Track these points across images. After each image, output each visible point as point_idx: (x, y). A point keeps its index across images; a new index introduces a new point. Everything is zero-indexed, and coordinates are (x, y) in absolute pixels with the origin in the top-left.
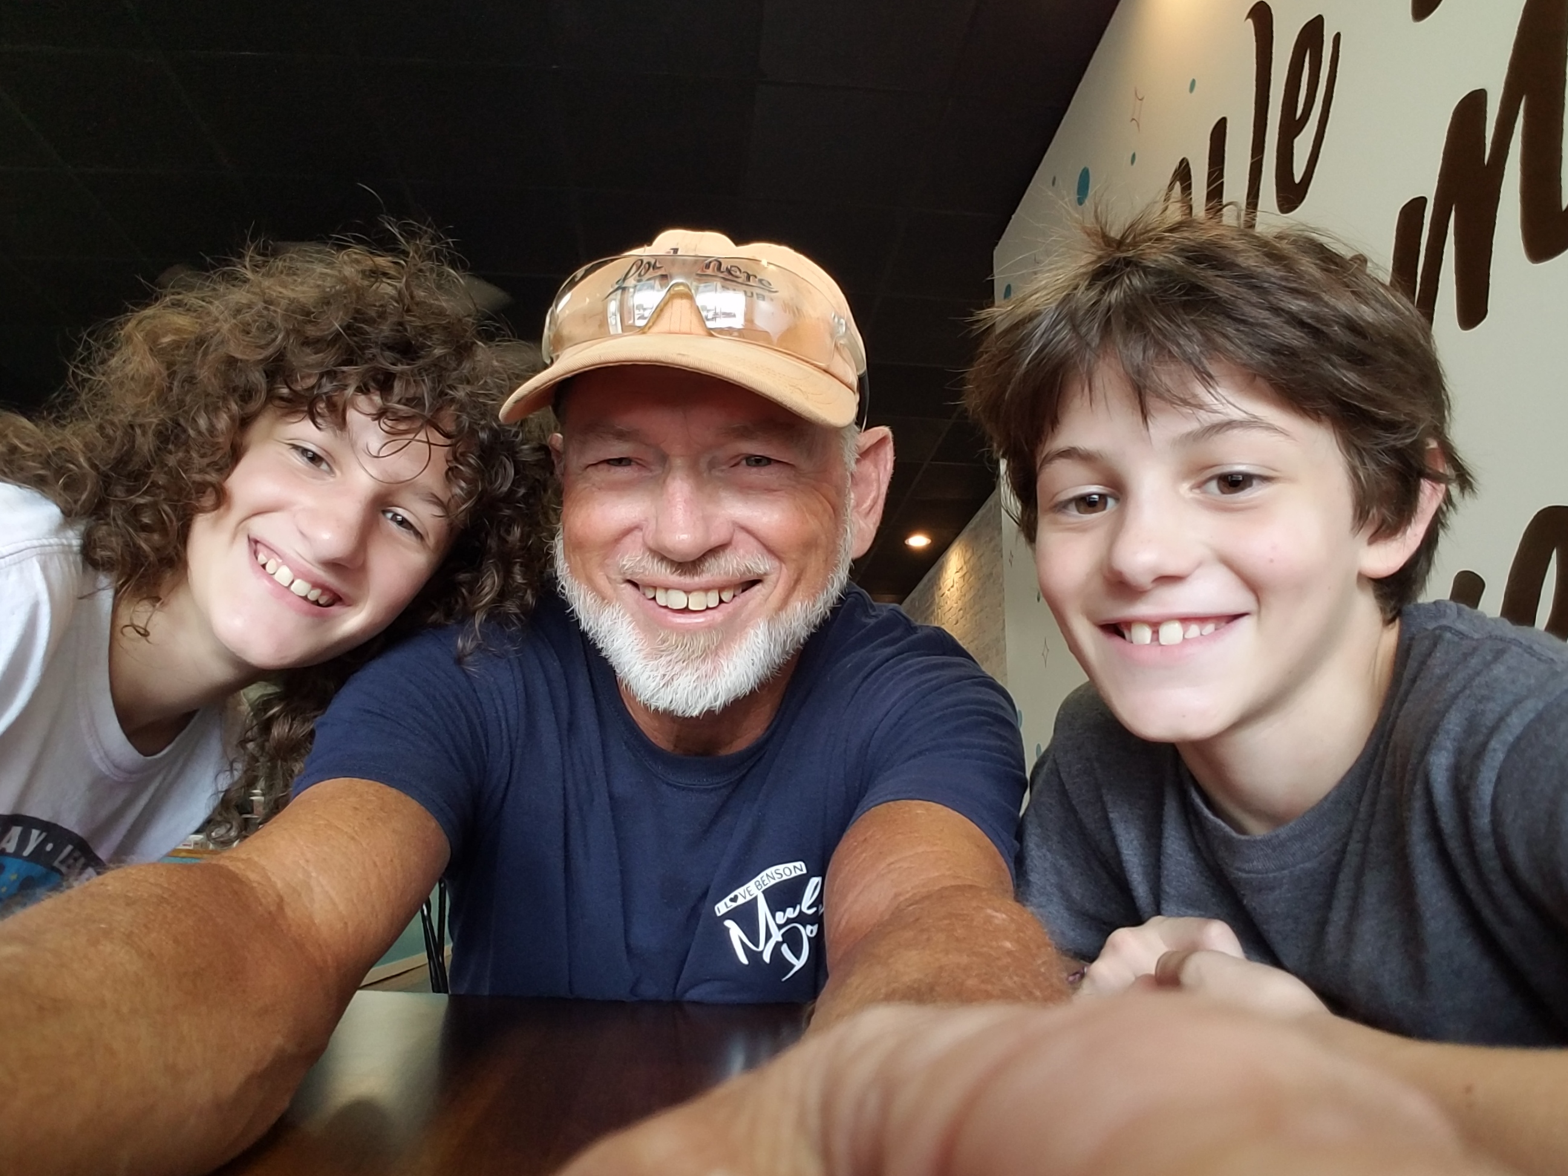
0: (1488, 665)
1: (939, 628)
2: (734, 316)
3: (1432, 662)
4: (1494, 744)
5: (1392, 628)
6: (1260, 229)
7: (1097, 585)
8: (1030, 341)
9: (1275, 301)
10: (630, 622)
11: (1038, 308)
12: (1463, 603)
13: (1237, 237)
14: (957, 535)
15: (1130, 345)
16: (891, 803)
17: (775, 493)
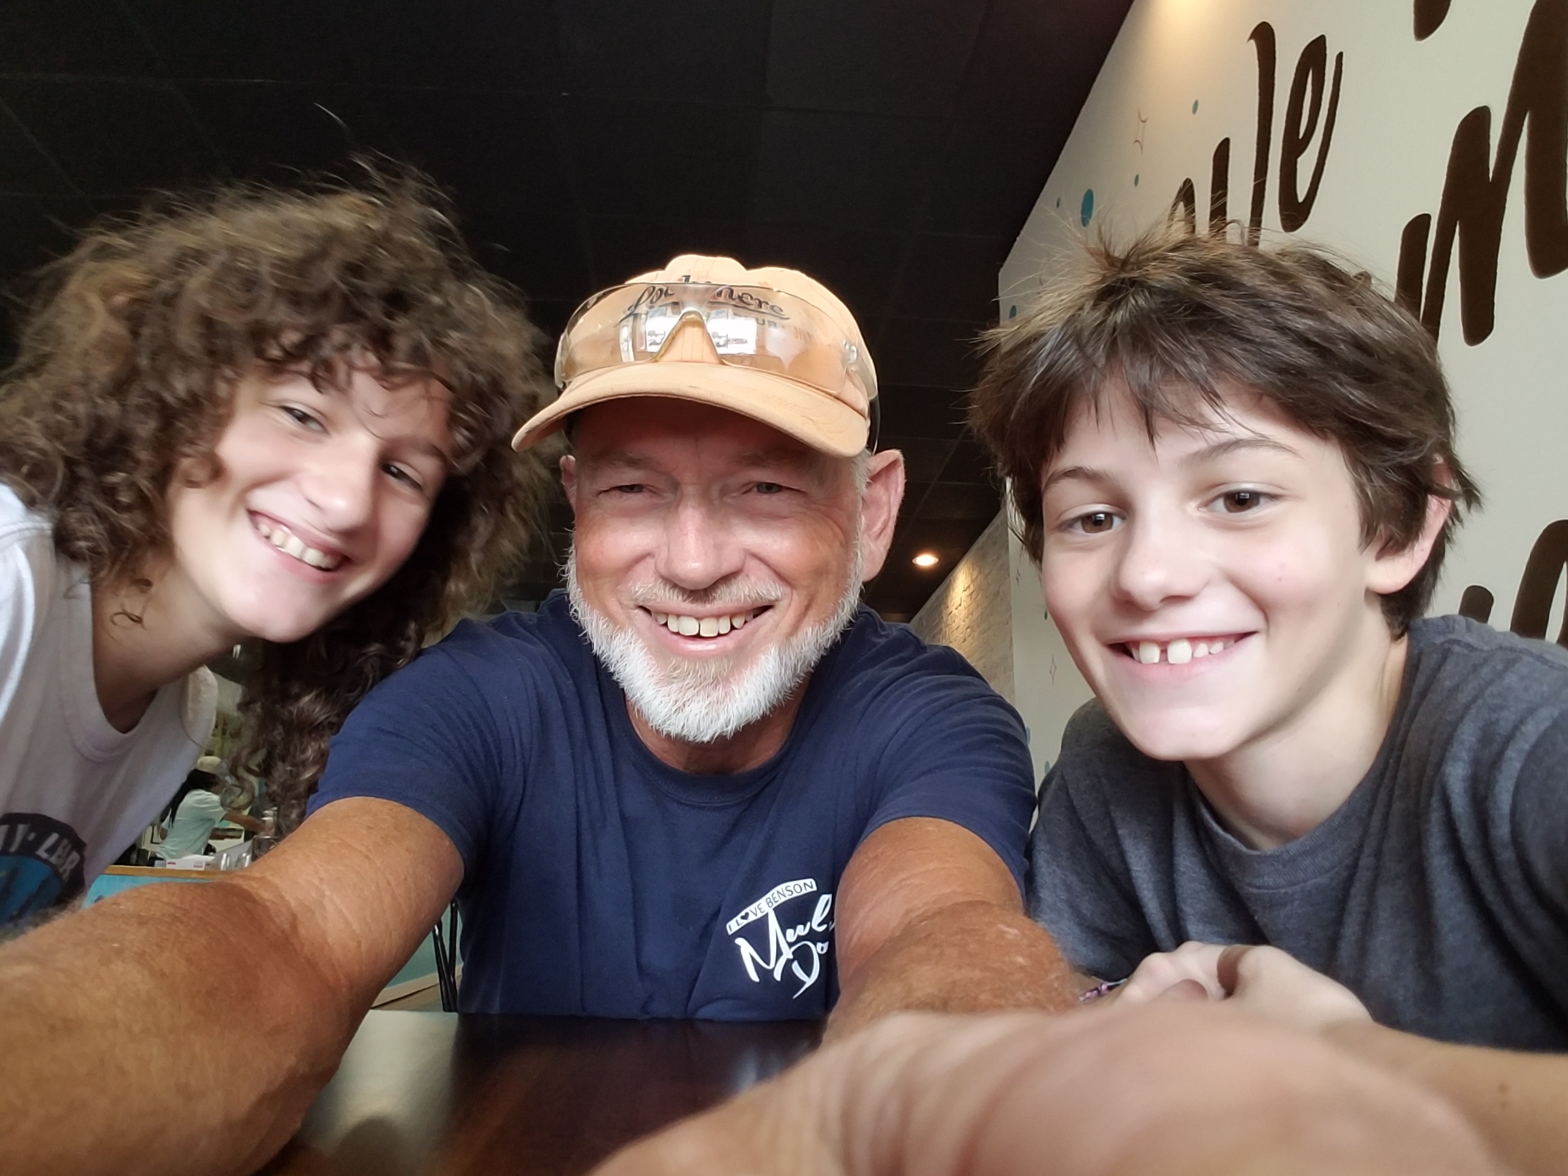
0: (1500, 675)
1: (948, 648)
2: (746, 342)
3: (1443, 674)
4: (1510, 753)
5: (1401, 643)
6: (1263, 247)
7: (1105, 604)
8: (1035, 362)
9: (1281, 320)
10: (643, 648)
11: (1041, 329)
12: (1473, 617)
13: (1241, 256)
14: (964, 553)
15: (1137, 365)
16: (901, 820)
17: (786, 520)
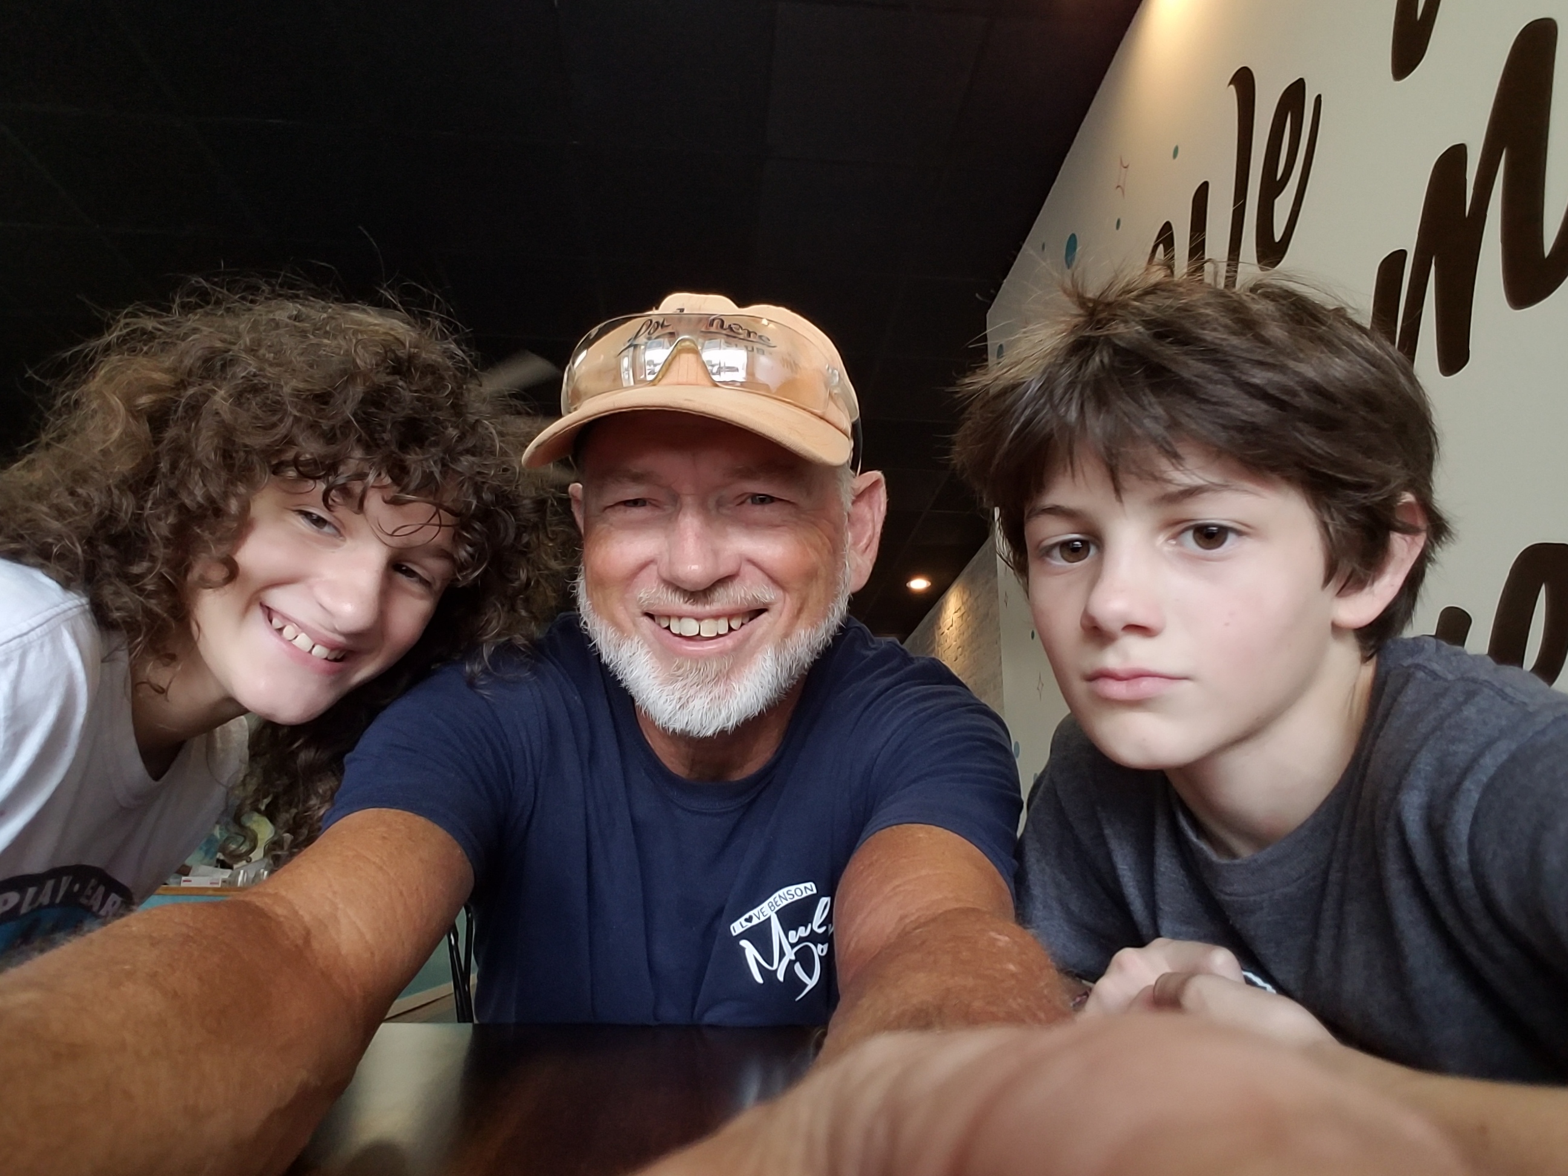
0: (1459, 707)
2: (737, 370)
4: (1467, 784)
5: (1370, 665)
6: (1238, 285)
8: (1013, 414)
9: (1239, 376)
10: (648, 652)
13: (1211, 301)
14: (954, 578)
16: (894, 827)
17: (778, 528)
